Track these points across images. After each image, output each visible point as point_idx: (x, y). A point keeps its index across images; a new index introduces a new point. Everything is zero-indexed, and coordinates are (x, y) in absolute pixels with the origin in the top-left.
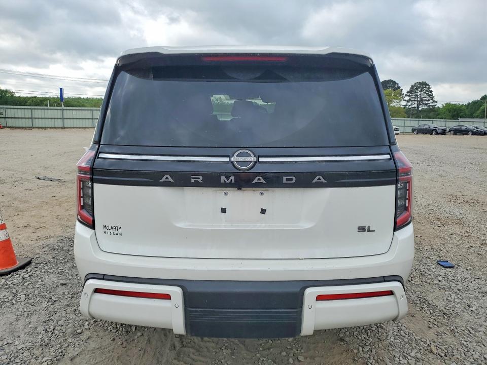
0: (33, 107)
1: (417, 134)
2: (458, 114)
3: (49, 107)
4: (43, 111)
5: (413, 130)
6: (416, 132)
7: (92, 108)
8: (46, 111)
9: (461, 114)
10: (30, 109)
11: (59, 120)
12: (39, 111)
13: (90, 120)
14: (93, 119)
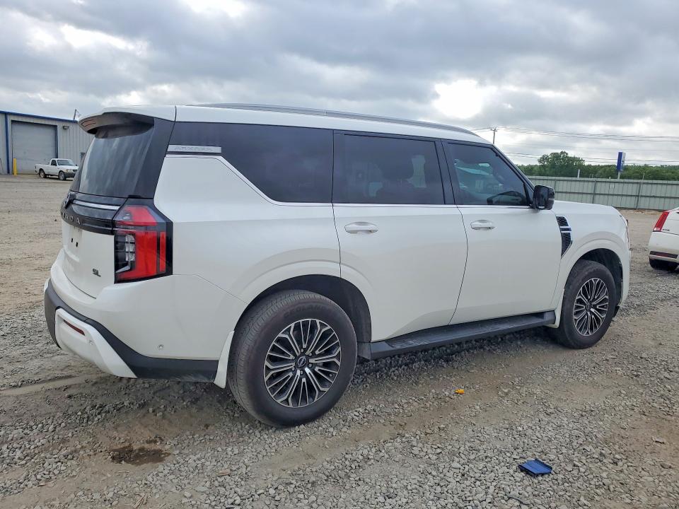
0: (557, 178)
3: (578, 178)
4: (569, 183)
7: (639, 181)
8: (573, 183)
10: (554, 180)
11: (589, 196)
12: (565, 182)
13: (633, 198)
14: (638, 196)
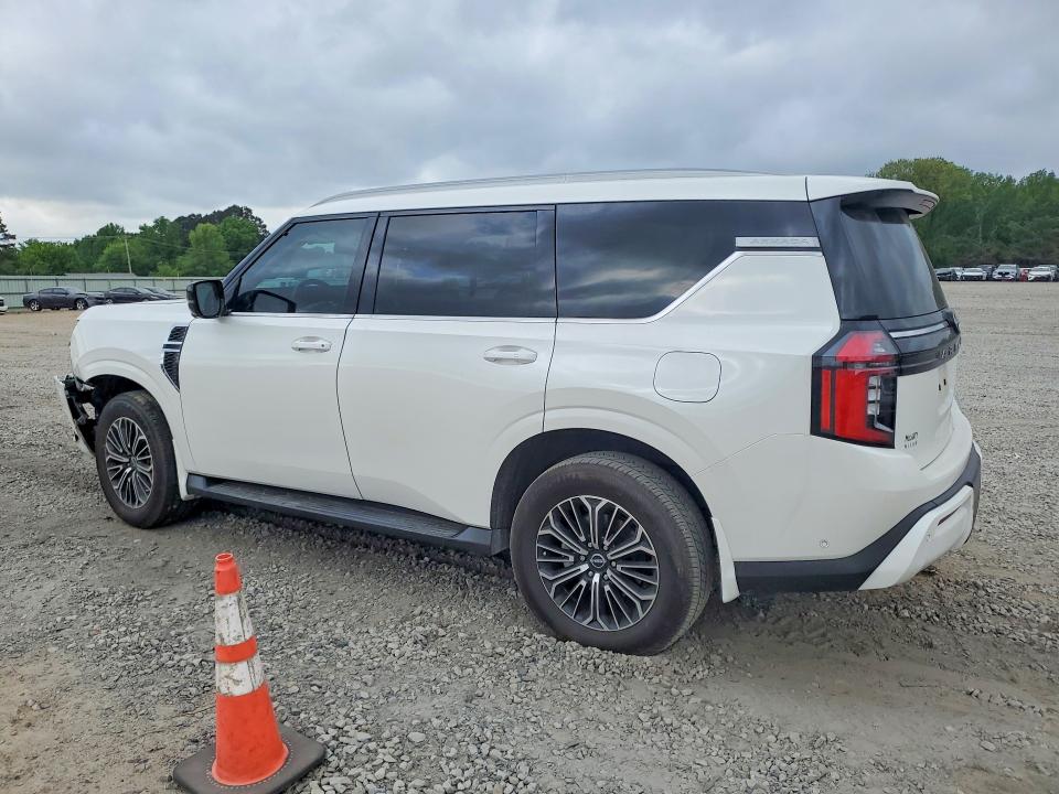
1: (39, 310)
2: (62, 264)
5: (28, 303)
6: (35, 307)
9: (68, 266)
